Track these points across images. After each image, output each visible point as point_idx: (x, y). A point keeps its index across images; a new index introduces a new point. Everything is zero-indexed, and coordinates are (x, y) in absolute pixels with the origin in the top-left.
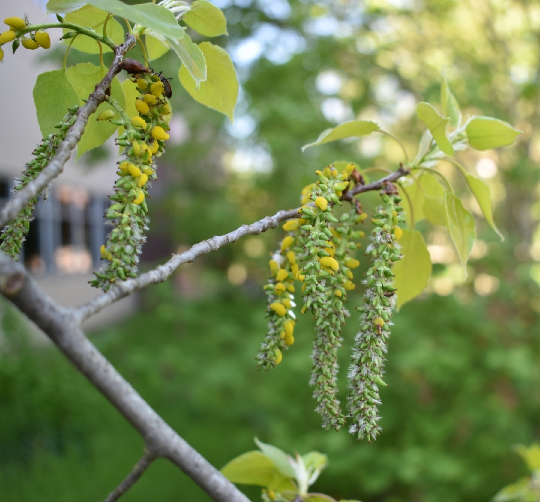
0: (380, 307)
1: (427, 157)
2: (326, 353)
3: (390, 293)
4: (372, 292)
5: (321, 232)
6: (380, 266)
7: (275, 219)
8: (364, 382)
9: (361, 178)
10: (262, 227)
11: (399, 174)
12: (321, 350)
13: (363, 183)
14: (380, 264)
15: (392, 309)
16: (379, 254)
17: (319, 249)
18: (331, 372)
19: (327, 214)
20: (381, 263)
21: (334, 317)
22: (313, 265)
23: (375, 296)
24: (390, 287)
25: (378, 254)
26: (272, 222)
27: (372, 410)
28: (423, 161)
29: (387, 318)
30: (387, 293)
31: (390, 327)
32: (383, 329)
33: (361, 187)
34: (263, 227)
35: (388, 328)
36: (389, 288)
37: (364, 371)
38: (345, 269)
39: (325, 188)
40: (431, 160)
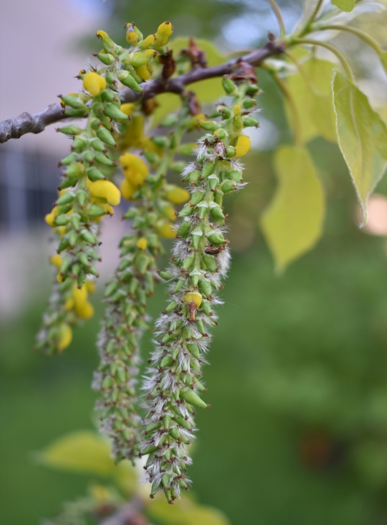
0: (197, 274)
1: (315, 25)
2: (118, 340)
3: (215, 249)
4: (185, 246)
5: (91, 138)
6: (202, 200)
7: (37, 116)
8: (166, 401)
9: (200, 55)
10: (10, 129)
11: (265, 51)
12: (112, 335)
13: (203, 65)
14: (201, 197)
15: (221, 276)
16: (202, 179)
17: (86, 167)
18: (126, 370)
19: (108, 106)
20: (204, 196)
21: (135, 283)
22: (74, 195)
23: (190, 252)
24: (216, 239)
25: (200, 179)
26: (29, 121)
27: (177, 447)
28: (307, 30)
29: (209, 290)
30: (210, 248)
31: (215, 307)
32: (201, 311)
33: (199, 71)
34: (12, 129)
35: (210, 310)
36: (214, 239)
37: (166, 382)
38: (163, 204)
39: (109, 59)
40: (323, 29)
